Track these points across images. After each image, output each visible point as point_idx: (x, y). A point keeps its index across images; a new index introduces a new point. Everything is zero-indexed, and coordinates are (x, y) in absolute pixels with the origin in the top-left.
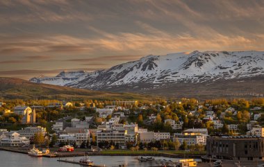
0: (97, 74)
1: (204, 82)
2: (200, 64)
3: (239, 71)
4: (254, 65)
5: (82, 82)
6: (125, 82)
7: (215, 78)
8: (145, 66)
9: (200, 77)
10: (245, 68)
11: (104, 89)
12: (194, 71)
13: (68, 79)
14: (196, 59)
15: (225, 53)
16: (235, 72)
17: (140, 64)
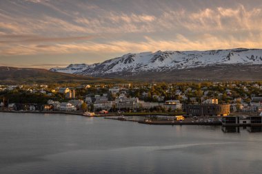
0: (95, 66)
1: (165, 71)
2: (162, 59)
3: (187, 64)
4: (196, 60)
5: (84, 71)
6: (114, 71)
7: (172, 68)
8: (126, 60)
9: (162, 68)
10: (191, 62)
11: (100, 76)
12: (158, 64)
13: (75, 69)
14: (159, 56)
15: (178, 52)
16: (184, 64)
17: (123, 59)
